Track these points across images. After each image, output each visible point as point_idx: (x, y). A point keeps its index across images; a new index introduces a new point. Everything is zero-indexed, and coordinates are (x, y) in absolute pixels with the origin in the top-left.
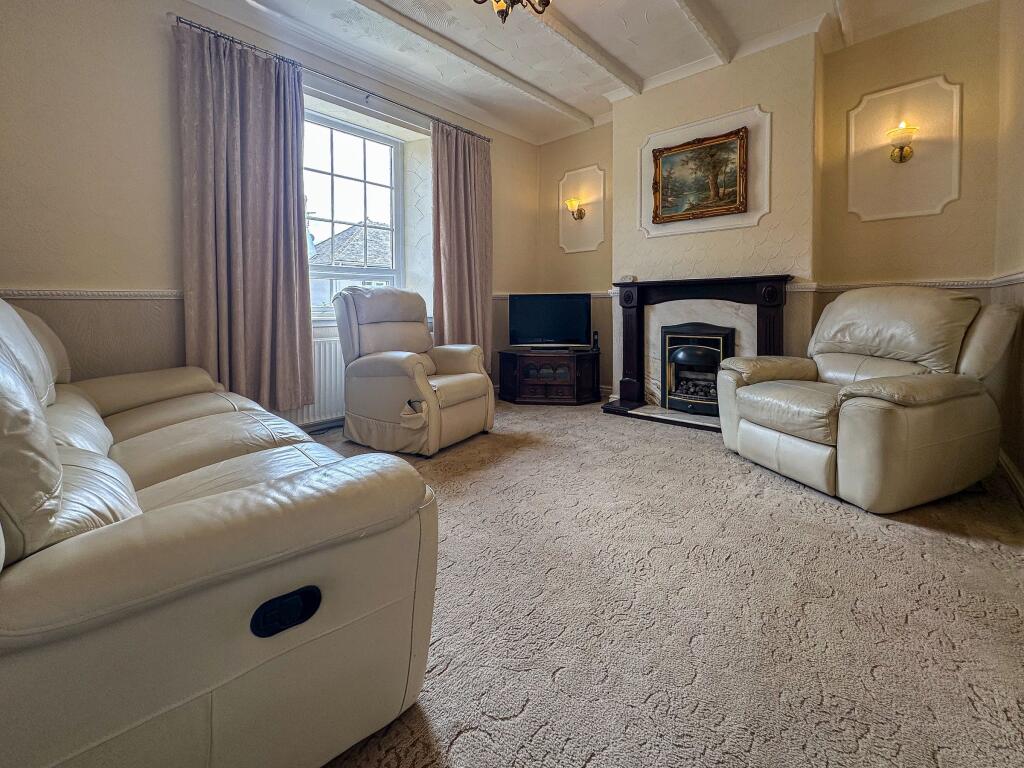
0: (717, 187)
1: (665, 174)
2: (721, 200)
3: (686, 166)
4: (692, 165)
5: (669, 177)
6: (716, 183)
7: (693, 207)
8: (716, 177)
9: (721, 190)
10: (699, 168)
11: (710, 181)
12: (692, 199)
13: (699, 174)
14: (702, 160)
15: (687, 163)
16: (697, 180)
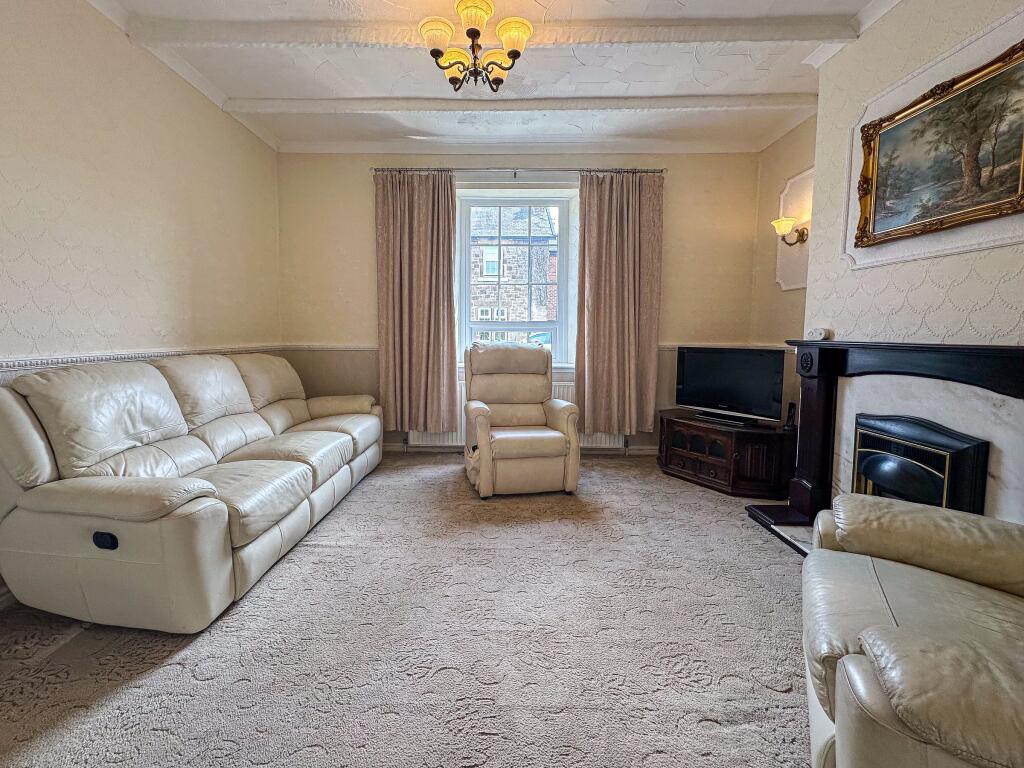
0: (977, 166)
1: (883, 161)
2: (983, 190)
3: (921, 141)
4: (930, 135)
5: (890, 165)
6: (976, 159)
7: (926, 211)
8: (978, 146)
9: (985, 173)
10: (944, 138)
11: (963, 157)
12: (927, 196)
13: (943, 148)
14: (949, 121)
15: (923, 132)
16: (937, 161)
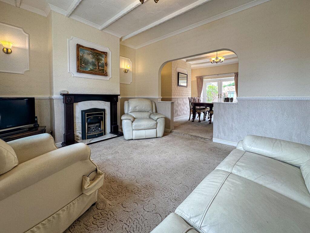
0: (99, 66)
2: (100, 70)
4: (91, 56)
5: (82, 56)
7: (91, 70)
10: (93, 58)
11: (97, 63)
16: (93, 62)
